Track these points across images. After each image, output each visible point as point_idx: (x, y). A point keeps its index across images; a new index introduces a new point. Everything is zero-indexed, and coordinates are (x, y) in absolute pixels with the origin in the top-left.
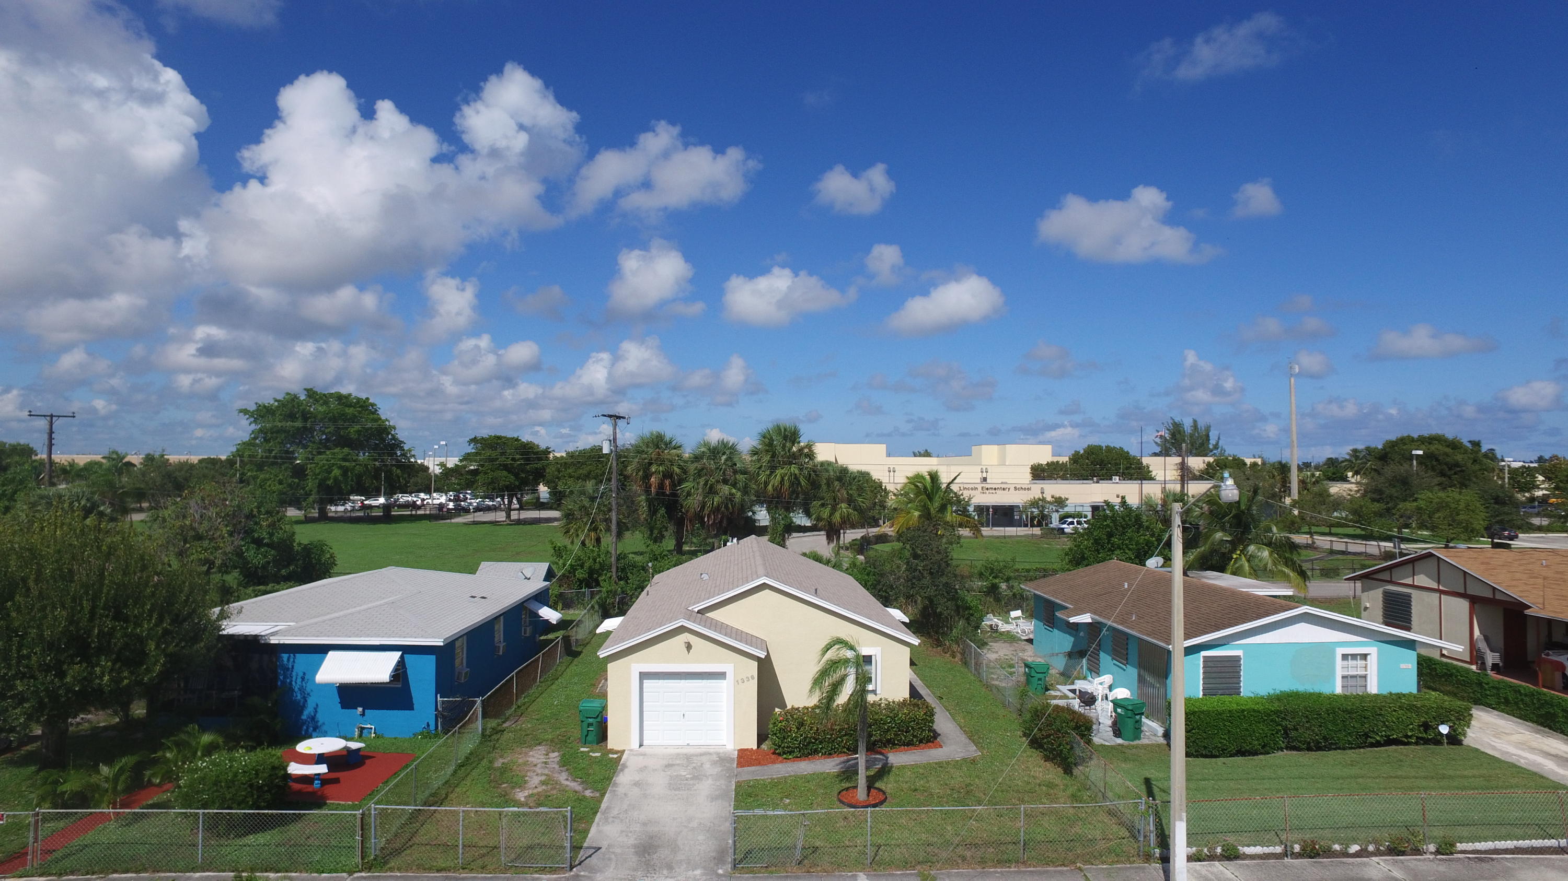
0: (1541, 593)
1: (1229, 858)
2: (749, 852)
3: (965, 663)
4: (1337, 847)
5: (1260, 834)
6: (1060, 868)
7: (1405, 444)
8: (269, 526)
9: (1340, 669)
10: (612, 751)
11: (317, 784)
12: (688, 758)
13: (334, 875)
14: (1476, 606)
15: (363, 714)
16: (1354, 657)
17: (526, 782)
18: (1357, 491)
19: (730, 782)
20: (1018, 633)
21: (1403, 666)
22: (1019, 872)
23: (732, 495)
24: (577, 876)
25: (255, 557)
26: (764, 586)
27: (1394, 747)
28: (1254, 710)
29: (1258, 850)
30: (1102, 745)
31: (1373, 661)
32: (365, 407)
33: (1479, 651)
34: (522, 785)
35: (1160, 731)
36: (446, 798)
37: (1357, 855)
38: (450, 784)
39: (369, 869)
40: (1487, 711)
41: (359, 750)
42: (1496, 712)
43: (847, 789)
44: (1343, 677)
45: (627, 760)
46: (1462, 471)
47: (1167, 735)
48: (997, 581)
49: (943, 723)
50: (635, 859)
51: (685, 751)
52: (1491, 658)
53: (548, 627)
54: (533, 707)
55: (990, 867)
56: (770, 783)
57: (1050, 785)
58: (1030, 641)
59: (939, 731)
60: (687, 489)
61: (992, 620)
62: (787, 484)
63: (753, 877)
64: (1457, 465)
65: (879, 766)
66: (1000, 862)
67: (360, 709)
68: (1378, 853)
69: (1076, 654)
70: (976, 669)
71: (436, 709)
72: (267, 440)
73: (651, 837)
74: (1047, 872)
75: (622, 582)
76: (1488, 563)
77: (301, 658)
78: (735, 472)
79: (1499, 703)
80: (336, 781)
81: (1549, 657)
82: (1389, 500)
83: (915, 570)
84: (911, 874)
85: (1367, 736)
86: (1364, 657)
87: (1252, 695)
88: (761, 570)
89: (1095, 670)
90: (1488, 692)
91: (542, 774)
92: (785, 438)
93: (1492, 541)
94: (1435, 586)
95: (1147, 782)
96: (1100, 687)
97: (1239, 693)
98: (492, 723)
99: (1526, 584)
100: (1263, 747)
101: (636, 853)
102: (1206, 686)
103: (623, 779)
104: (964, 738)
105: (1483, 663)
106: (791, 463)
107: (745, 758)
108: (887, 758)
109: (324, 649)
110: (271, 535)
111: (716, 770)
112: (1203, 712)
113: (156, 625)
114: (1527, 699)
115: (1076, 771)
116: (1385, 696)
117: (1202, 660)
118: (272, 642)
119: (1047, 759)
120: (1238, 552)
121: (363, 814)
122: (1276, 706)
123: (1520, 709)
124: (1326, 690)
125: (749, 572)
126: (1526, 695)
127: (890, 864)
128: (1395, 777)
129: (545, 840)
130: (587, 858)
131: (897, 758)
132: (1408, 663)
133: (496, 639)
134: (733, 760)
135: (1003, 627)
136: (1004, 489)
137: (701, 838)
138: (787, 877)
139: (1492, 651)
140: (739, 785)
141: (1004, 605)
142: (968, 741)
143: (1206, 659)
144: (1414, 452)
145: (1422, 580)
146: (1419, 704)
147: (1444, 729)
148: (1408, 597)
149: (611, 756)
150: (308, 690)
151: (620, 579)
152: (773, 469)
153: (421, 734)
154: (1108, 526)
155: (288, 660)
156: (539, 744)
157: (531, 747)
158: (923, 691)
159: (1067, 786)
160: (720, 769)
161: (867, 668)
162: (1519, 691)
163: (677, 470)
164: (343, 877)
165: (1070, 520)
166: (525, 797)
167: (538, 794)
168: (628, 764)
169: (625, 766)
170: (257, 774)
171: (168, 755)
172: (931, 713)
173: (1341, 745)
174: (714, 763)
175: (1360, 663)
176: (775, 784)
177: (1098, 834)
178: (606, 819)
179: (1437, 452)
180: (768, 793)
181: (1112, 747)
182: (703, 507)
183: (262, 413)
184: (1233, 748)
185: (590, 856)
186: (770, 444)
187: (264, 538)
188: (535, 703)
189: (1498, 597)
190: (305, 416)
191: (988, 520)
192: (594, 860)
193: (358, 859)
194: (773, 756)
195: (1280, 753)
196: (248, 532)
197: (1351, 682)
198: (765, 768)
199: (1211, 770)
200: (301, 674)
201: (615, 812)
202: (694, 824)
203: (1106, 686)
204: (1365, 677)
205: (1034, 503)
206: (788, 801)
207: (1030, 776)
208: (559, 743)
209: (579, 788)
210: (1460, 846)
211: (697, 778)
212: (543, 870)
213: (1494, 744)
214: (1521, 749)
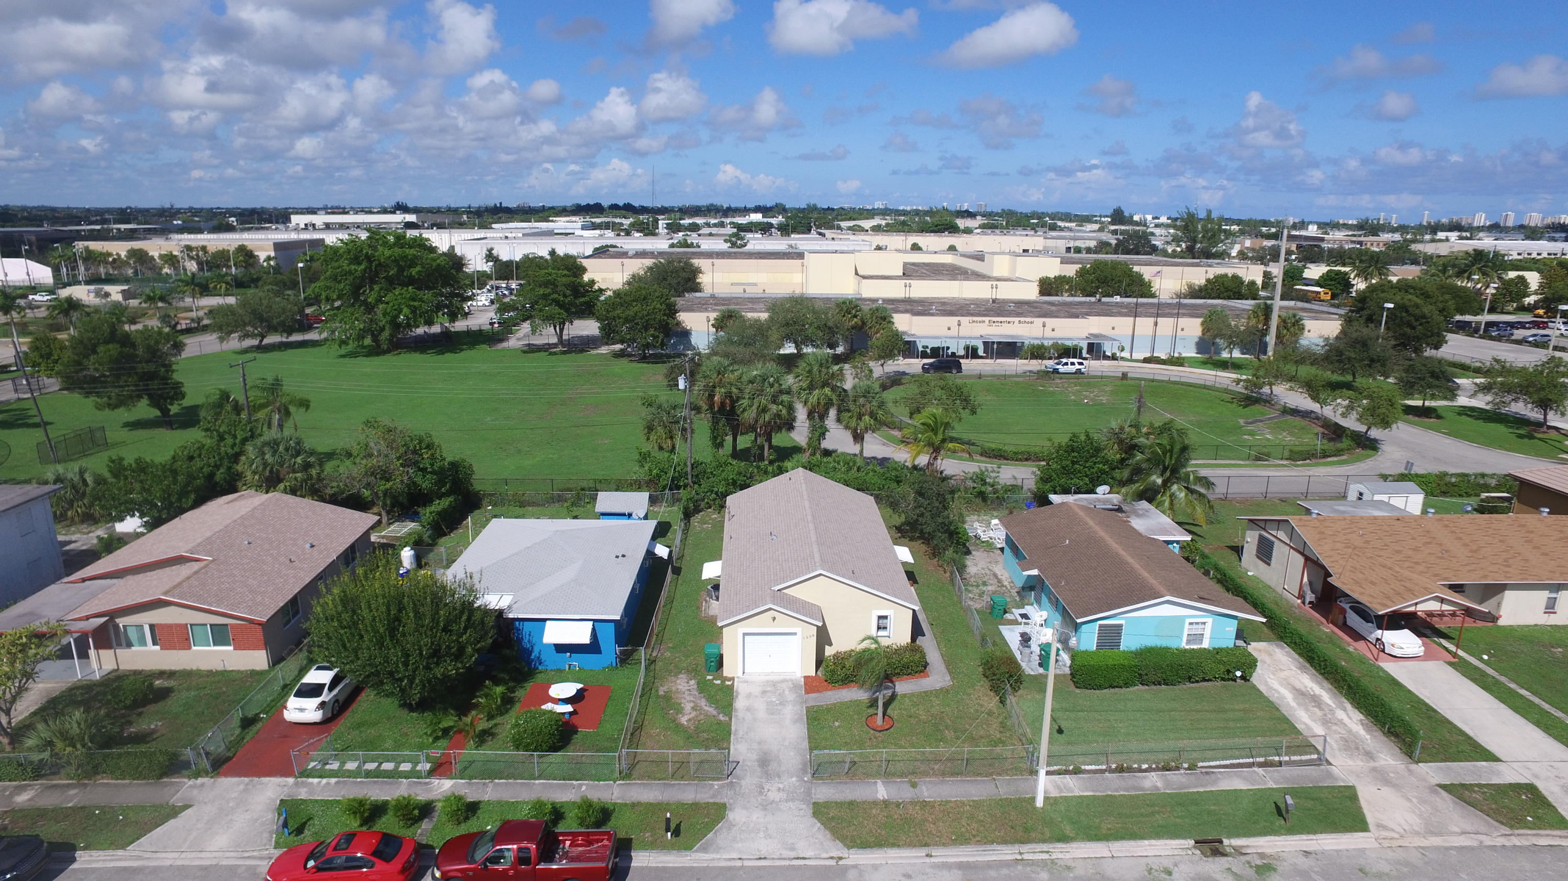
1: (1076, 773)
2: (819, 765)
3: (952, 580)
4: (1136, 766)
5: (1095, 757)
6: (983, 778)
9: (1187, 632)
10: (728, 679)
11: (567, 716)
12: (774, 684)
13: (607, 783)
14: (1307, 563)
15: (571, 657)
16: (1197, 624)
17: (683, 708)
19: (803, 707)
20: (994, 541)
21: (1227, 629)
22: (962, 781)
24: (732, 782)
26: (820, 575)
27: (1207, 683)
29: (1093, 767)
30: (1029, 676)
31: (1208, 627)
38: (642, 713)
39: (623, 779)
40: (1282, 648)
42: (1288, 649)
43: (872, 715)
44: (1188, 637)
45: (738, 687)
49: (932, 659)
50: (759, 770)
51: (772, 678)
52: (1310, 597)
53: (663, 563)
54: (666, 634)
55: (947, 778)
56: (826, 708)
57: (990, 713)
58: (1002, 549)
59: (928, 661)
60: (744, 406)
63: (823, 783)
64: (1424, 317)
65: (890, 694)
66: (953, 774)
67: (569, 654)
68: (1157, 769)
69: (1029, 587)
70: (959, 588)
71: (616, 653)
73: (765, 754)
74: (976, 780)
75: (696, 486)
77: (531, 625)
81: (1340, 604)
84: (905, 781)
85: (1190, 678)
86: (1204, 623)
87: (1125, 650)
88: (818, 556)
91: (690, 701)
94: (1288, 542)
96: (1039, 618)
97: (1118, 648)
100: (1127, 683)
101: (759, 766)
102: (1098, 641)
103: (740, 704)
104: (943, 668)
107: (810, 685)
108: (896, 687)
111: (792, 696)
112: (1090, 666)
115: (1008, 701)
116: (1211, 650)
117: (1098, 626)
118: (509, 615)
119: (992, 689)
120: (1166, 488)
121: (619, 755)
122: (1137, 659)
124: (1173, 644)
127: (894, 775)
131: (901, 686)
132: (1231, 627)
134: (802, 686)
135: (985, 535)
136: (1009, 322)
137: (792, 754)
138: (841, 783)
139: (1312, 592)
140: (809, 710)
141: (987, 511)
142: (945, 671)
143: (1100, 626)
145: (1282, 535)
146: (1228, 657)
147: (1238, 674)
148: (1272, 543)
149: (728, 683)
150: (534, 642)
151: (694, 483)
153: (610, 665)
156: (680, 672)
157: (676, 675)
158: (921, 617)
159: (999, 714)
160: (795, 695)
161: (884, 624)
164: (612, 784)
165: (1064, 360)
166: (687, 722)
167: (693, 718)
168: (739, 690)
169: (738, 692)
172: (923, 656)
174: (790, 690)
175: (1201, 626)
176: (829, 710)
177: (1009, 754)
178: (737, 739)
180: (825, 717)
181: (1034, 678)
184: (1106, 684)
185: (735, 768)
188: (666, 630)
189: (1319, 562)
192: (737, 771)
193: (617, 775)
194: (826, 683)
195: (1136, 687)
197: (1192, 641)
198: (822, 694)
200: (532, 637)
201: (741, 733)
202: (787, 743)
203: (1041, 623)
204: (1202, 637)
206: (837, 724)
207: (978, 704)
208: (693, 672)
209: (715, 713)
210: (1200, 764)
211: (782, 703)
212: (713, 779)
213: (1268, 680)
214: (1281, 685)
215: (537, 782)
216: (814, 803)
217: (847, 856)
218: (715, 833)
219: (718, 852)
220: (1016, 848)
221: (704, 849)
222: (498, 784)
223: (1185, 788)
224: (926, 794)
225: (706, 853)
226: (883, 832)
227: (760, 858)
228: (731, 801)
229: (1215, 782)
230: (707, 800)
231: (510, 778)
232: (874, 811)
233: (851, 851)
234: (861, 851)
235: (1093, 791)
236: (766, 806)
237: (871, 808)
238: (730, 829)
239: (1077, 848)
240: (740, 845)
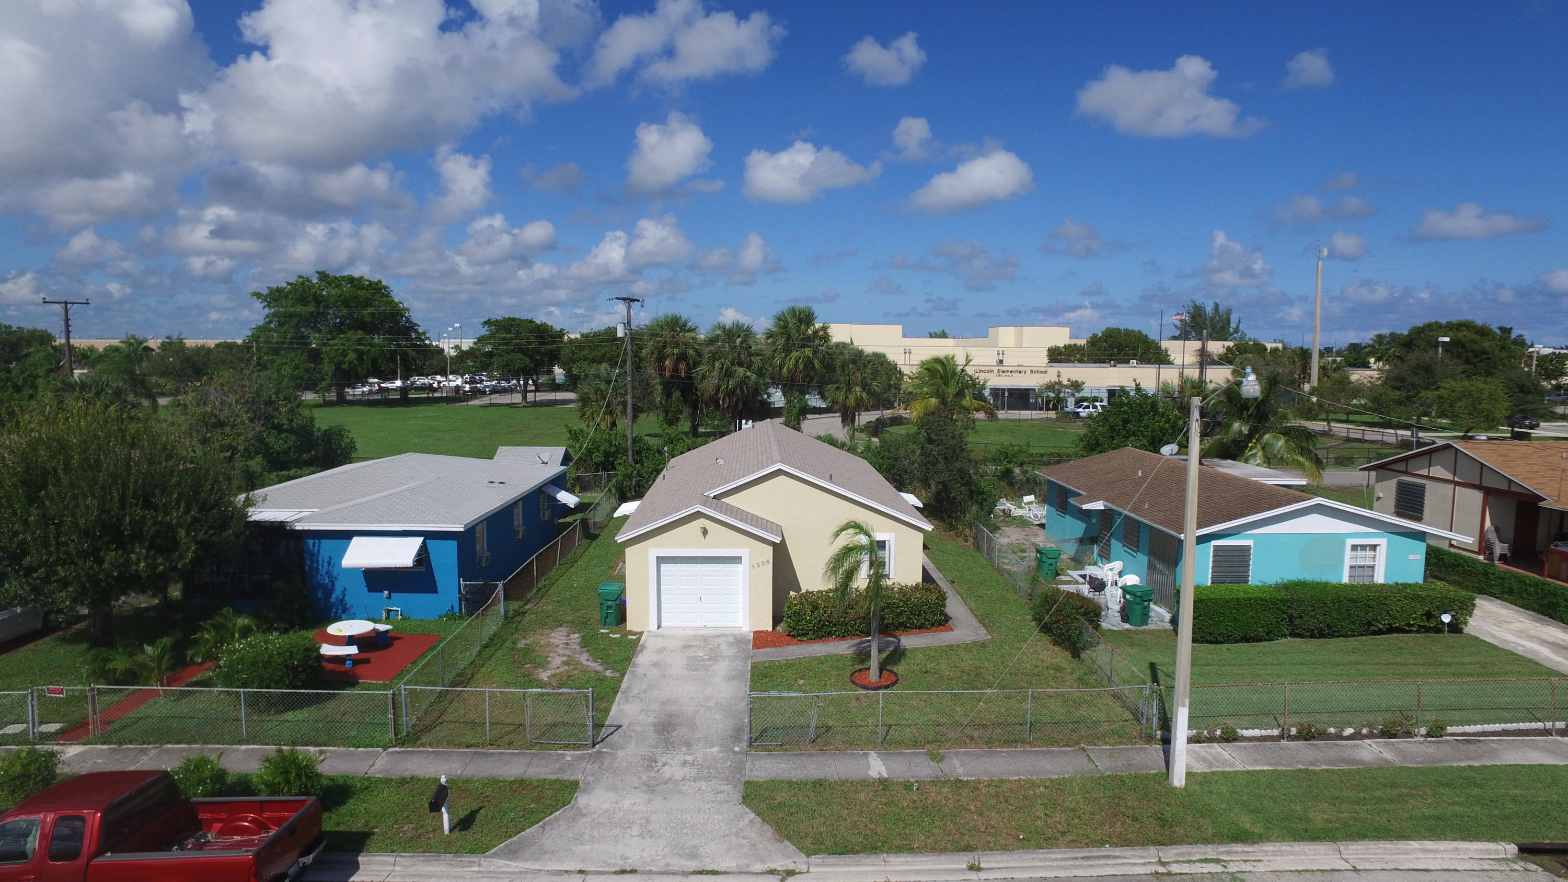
0: (1558, 486)
1: (1227, 740)
2: (765, 730)
3: (978, 548)
4: (1332, 730)
5: (1258, 718)
6: (1064, 749)
7: (1432, 330)
8: (288, 412)
9: (1349, 558)
10: (632, 633)
11: (349, 664)
12: (705, 639)
13: (370, 749)
14: (1489, 497)
15: (389, 597)
16: (1363, 547)
17: (548, 662)
18: (1379, 379)
19: (746, 663)
20: (1030, 517)
21: (1411, 557)
22: (1025, 752)
23: (748, 377)
24: (600, 752)
25: (277, 443)
26: (779, 472)
27: (1395, 635)
28: (1261, 599)
29: (1256, 732)
30: (1109, 630)
31: (1382, 552)
32: (377, 289)
33: (1488, 541)
34: (544, 665)
35: (1168, 617)
36: (472, 678)
37: (1351, 737)
38: (475, 665)
39: (403, 745)
40: (1491, 601)
41: (387, 631)
42: (1499, 602)
43: (860, 670)
44: (1351, 567)
45: (646, 641)
46: (1489, 359)
47: (1174, 621)
48: (1011, 465)
49: (955, 607)
50: (655, 736)
51: (701, 632)
53: (565, 510)
54: (554, 589)
55: (997, 747)
56: (785, 664)
57: (1058, 669)
58: (1042, 526)
59: (950, 615)
60: (702, 372)
61: (1005, 504)
62: (801, 367)
63: (768, 755)
64: (1484, 352)
65: (891, 649)
66: (1007, 743)
67: (386, 592)
68: (1371, 736)
69: (1088, 540)
70: (988, 554)
71: (460, 592)
72: (281, 325)
73: (670, 716)
74: (1052, 752)
75: (638, 466)
76: (1508, 456)
77: (326, 544)
78: (750, 355)
79: (1503, 593)
80: (367, 661)
81: (1558, 548)
82: (1410, 387)
83: (930, 455)
84: (921, 753)
85: (1369, 624)
86: (1374, 547)
87: (1260, 584)
88: (776, 456)
89: (1106, 556)
90: (1493, 582)
91: (564, 655)
92: (800, 320)
93: (1512, 430)
94: (1450, 477)
95: (1152, 666)
96: (1110, 573)
97: (1247, 582)
98: (514, 605)
99: (1544, 476)
100: (1268, 634)
101: (656, 731)
102: (1214, 574)
103: (643, 660)
104: (975, 622)
105: (1491, 554)
106: (804, 346)
107: (760, 639)
108: (899, 640)
109: (348, 535)
110: (291, 421)
111: (732, 652)
112: (1210, 600)
113: (185, 513)
114: (1532, 590)
115: (1083, 655)
116: (1390, 586)
117: (1212, 549)
118: (297, 528)
119: (1055, 643)
120: (1254, 441)
121: (394, 694)
122: (1283, 595)
123: (1523, 598)
124: (1332, 579)
125: (764, 458)
126: (1530, 585)
127: (899, 744)
128: (1394, 664)
129: (568, 718)
130: (608, 735)
131: (909, 641)
132: (1416, 554)
133: (516, 523)
134: (749, 641)
135: (1016, 512)
136: (1020, 372)
137: (718, 716)
138: (801, 754)
140: (754, 666)
141: (1017, 489)
142: (978, 624)
143: (1217, 548)
144: (1441, 339)
145: (1437, 471)
146: (1424, 594)
147: (1446, 618)
148: (1422, 488)
149: (630, 637)
150: (335, 574)
151: (636, 463)
152: (787, 351)
153: (446, 615)
154: (1125, 412)
155: (314, 546)
156: (561, 626)
157: (552, 628)
158: (936, 575)
159: (1074, 669)
160: (736, 650)
161: (880, 553)
162: (1524, 582)
163: (691, 352)
164: (378, 752)
165: (1085, 404)
166: (548, 677)
167: (561, 673)
168: (647, 645)
169: (643, 647)
170: (291, 656)
171: (207, 636)
172: (942, 598)
173: (1344, 632)
174: (730, 645)
175: (1369, 553)
176: (790, 665)
177: (1102, 716)
178: (627, 699)
179: (1463, 339)
180: (782, 674)
181: (1120, 632)
182: (718, 391)
183: (274, 297)
184: (1238, 635)
185: (612, 734)
186: (785, 327)
187: (283, 424)
188: (555, 585)
189: (1514, 489)
190: (318, 300)
191: (1003, 403)
192: (615, 738)
193: (391, 735)
194: (788, 638)
195: (1284, 640)
196: (268, 418)
197: (1359, 572)
198: (780, 649)
199: (1215, 656)
200: (327, 559)
201: (635, 692)
202: (711, 704)
203: (1116, 572)
204: (1373, 567)
205: (1050, 387)
206: (802, 681)
207: (1038, 659)
208: (579, 625)
209: (599, 668)
210: (1450, 729)
211: (714, 659)
212: (567, 747)
213: (1492, 632)
214: (1521, 637)
215: (244, 747)
216: (748, 782)
217: (804, 868)
218: (543, 827)
219: (537, 860)
220: (1152, 852)
221: (511, 854)
222: (168, 750)
223: (1441, 761)
224: (960, 770)
225: (513, 859)
226: (880, 829)
227: (623, 872)
228: (590, 779)
229: (1492, 753)
230: (544, 777)
231: (196, 742)
232: (862, 796)
233: (813, 859)
234: (832, 859)
235: (1271, 765)
236: (651, 788)
237: (857, 792)
238: (574, 820)
239: (1274, 854)
240: (588, 847)
